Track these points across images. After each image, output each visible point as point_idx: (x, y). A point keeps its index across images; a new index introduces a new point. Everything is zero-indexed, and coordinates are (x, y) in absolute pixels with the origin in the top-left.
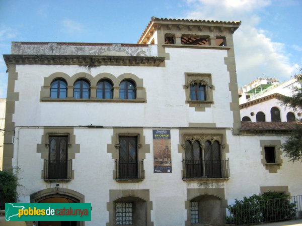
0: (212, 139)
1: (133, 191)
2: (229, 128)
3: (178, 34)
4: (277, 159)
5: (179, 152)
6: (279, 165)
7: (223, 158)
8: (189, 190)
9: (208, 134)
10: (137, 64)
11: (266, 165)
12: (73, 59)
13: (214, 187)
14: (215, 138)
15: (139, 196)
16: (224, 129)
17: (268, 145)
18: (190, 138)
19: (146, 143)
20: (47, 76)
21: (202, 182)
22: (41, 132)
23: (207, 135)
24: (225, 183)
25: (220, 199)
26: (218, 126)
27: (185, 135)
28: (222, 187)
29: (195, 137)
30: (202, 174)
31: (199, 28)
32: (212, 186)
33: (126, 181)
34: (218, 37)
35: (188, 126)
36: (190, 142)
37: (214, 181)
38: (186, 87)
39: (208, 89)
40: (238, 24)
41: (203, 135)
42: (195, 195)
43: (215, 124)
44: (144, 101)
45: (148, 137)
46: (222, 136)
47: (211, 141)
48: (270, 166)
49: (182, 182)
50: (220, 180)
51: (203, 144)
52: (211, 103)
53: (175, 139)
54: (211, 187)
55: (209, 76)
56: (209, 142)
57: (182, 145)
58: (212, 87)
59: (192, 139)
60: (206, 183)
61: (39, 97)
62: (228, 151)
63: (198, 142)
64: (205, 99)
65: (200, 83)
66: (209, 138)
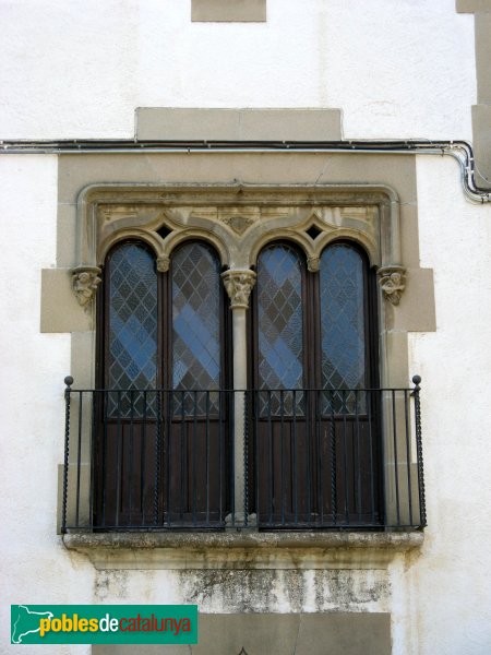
0: (314, 232)
2: (439, 147)
5: (49, 325)
9: (279, 191)
13: (310, 607)
14: (334, 221)
16: (404, 148)
18: (145, 223)
21: (217, 560)
23: (272, 197)
24: (397, 568)
26: (350, 133)
27: (100, 199)
28: (373, 607)
29: (184, 214)
32: (297, 594)
35: (128, 135)
36: (152, 253)
37: (309, 559)
41: (237, 197)
43: (336, 114)
46: (383, 202)
47: (303, 238)
49: (62, 560)
50: (347, 547)
51: (239, 266)
54: (283, 605)
57: (76, 275)
59: (164, 231)
60: (249, 568)
62: (428, 324)
66: (288, 220)
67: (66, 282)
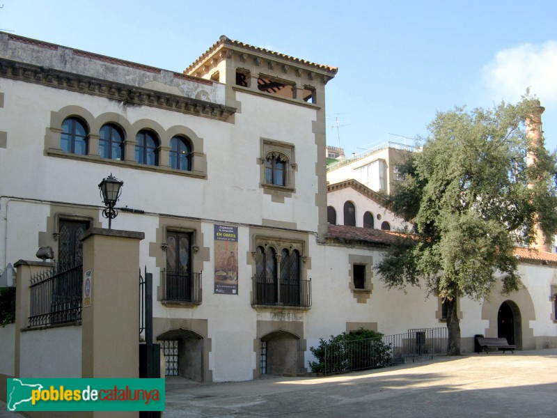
0: (291, 247)
1: (185, 321)
2: (312, 233)
3: (255, 71)
4: (366, 284)
5: (248, 263)
6: (369, 292)
7: (303, 277)
8: (259, 323)
9: (287, 239)
10: (197, 113)
11: (355, 292)
12: (100, 86)
13: (291, 320)
14: (295, 246)
15: (194, 328)
16: (306, 232)
17: (358, 262)
18: (263, 242)
19: (205, 246)
20: (57, 110)
21: (277, 311)
22: (46, 211)
23: (285, 240)
24: (304, 313)
25: (297, 338)
26: (299, 228)
27: (258, 237)
28: (300, 320)
29: (270, 242)
30: (276, 300)
31: (283, 68)
32: (289, 318)
33: (177, 305)
34: (306, 88)
35: (261, 224)
36: (262, 249)
37: (291, 311)
38: (261, 161)
39: (289, 169)
40: (334, 71)
41: (280, 239)
42: (267, 330)
43: (295, 224)
44: (204, 177)
45: (207, 236)
46: (303, 243)
47: (289, 249)
48: (360, 292)
49: (252, 310)
50: (299, 309)
51: (279, 253)
52: (292, 190)
53: (244, 243)
54: (287, 320)
55: (292, 147)
56: (286, 251)
57: (253, 253)
58: (294, 166)
59: (266, 245)
60: (281, 313)
61: (42, 147)
62: (310, 268)
63: (273, 250)
64: (284, 184)
65: (279, 159)
66: (286, 245)
67: (251, 254)
